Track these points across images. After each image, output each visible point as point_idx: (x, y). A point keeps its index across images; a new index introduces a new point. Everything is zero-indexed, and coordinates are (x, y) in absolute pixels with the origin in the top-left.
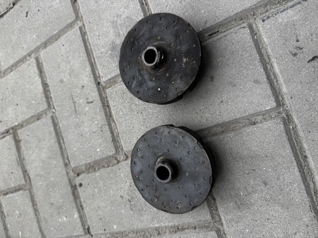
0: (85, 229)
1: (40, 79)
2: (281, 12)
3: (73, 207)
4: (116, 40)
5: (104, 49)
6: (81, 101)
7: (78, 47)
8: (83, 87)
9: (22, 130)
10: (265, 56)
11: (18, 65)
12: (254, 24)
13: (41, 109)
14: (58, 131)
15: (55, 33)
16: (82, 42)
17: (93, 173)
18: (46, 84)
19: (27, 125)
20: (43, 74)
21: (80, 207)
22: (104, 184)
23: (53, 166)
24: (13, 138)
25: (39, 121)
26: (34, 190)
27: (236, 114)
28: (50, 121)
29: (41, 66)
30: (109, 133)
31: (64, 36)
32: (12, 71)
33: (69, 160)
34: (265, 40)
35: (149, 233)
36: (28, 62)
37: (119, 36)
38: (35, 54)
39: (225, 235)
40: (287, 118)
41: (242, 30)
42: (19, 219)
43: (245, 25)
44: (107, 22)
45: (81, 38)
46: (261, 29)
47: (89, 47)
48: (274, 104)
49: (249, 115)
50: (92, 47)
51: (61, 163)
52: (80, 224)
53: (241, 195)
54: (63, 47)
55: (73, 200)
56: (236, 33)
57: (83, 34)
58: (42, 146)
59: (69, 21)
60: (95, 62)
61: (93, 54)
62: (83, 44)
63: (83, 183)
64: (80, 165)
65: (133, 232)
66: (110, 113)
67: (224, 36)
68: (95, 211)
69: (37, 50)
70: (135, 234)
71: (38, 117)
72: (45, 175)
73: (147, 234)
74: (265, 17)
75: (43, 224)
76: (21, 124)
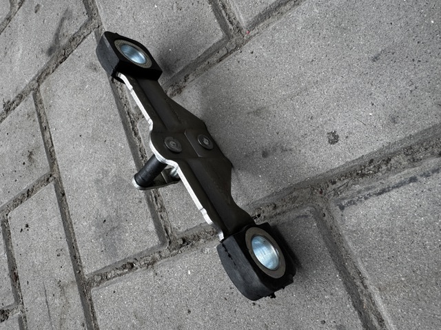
1: (6, 255)
16: (58, 206)
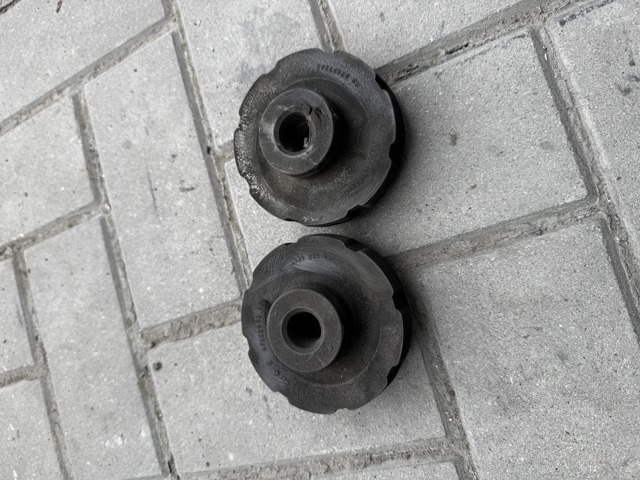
0: (164, 463)
2: (599, 6)
3: (139, 415)
4: (250, 60)
5: (224, 77)
6: (169, 186)
7: (168, 74)
8: (174, 156)
9: (33, 248)
10: (565, 95)
11: (33, 111)
12: (542, 30)
13: (80, 203)
14: (115, 251)
15: (118, 45)
17: (187, 341)
18: (92, 151)
19: (44, 238)
20: (87, 130)
21: (154, 416)
22: (210, 362)
23: (99, 326)
24: (11, 266)
25: (74, 229)
26: (53, 380)
27: (503, 213)
28: (97, 230)
29: (83, 113)
30: (227, 254)
31: (138, 52)
32: (18, 123)
33: (134, 312)
34: (566, 61)
35: (307, 470)
36: (55, 105)
37: (257, 51)
38: (72, 89)
39: (474, 469)
40: (608, 221)
41: (518, 41)
42: (15, 444)
43: (523, 31)
44: (233, 24)
45: (175, 56)
46: (556, 40)
47: (191, 75)
48: (583, 192)
49: (530, 215)
50: (197, 75)
51: (118, 320)
52: (153, 451)
53: (509, 383)
54: (135, 73)
55: (139, 400)
56: (504, 47)
57: (180, 48)
58: (77, 282)
59: (151, 22)
60: (202, 106)
61: (198, 88)
62: (178, 69)
63: (163, 363)
64: (160, 322)
65: (271, 467)
66: (231, 213)
67: (481, 53)
68: (188, 422)
69: (78, 79)
70: (275, 472)
71: (72, 221)
72: (80, 347)
73: (302, 471)
74: (565, 15)
75: (68, 454)
76: (31, 235)
